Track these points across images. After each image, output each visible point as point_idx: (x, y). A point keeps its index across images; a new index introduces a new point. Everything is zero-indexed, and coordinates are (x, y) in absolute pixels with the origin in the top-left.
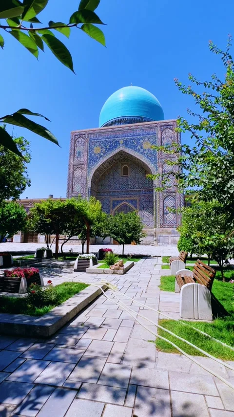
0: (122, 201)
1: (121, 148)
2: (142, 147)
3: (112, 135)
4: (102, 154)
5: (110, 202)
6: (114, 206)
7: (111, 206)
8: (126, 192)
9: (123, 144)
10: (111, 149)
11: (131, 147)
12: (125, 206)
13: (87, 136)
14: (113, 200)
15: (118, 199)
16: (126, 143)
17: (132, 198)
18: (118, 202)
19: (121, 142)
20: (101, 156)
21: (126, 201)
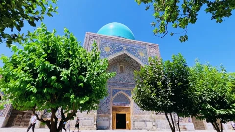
0: (120, 91)
1: (125, 52)
2: (139, 55)
3: (118, 42)
4: (110, 53)
5: (110, 90)
6: (114, 94)
7: (111, 93)
8: (123, 84)
9: (126, 50)
10: (118, 51)
11: (132, 53)
12: (121, 95)
13: (99, 38)
14: (113, 90)
15: (116, 89)
16: (128, 50)
17: (127, 89)
18: (117, 91)
19: (125, 48)
20: (110, 54)
21: (123, 91)
